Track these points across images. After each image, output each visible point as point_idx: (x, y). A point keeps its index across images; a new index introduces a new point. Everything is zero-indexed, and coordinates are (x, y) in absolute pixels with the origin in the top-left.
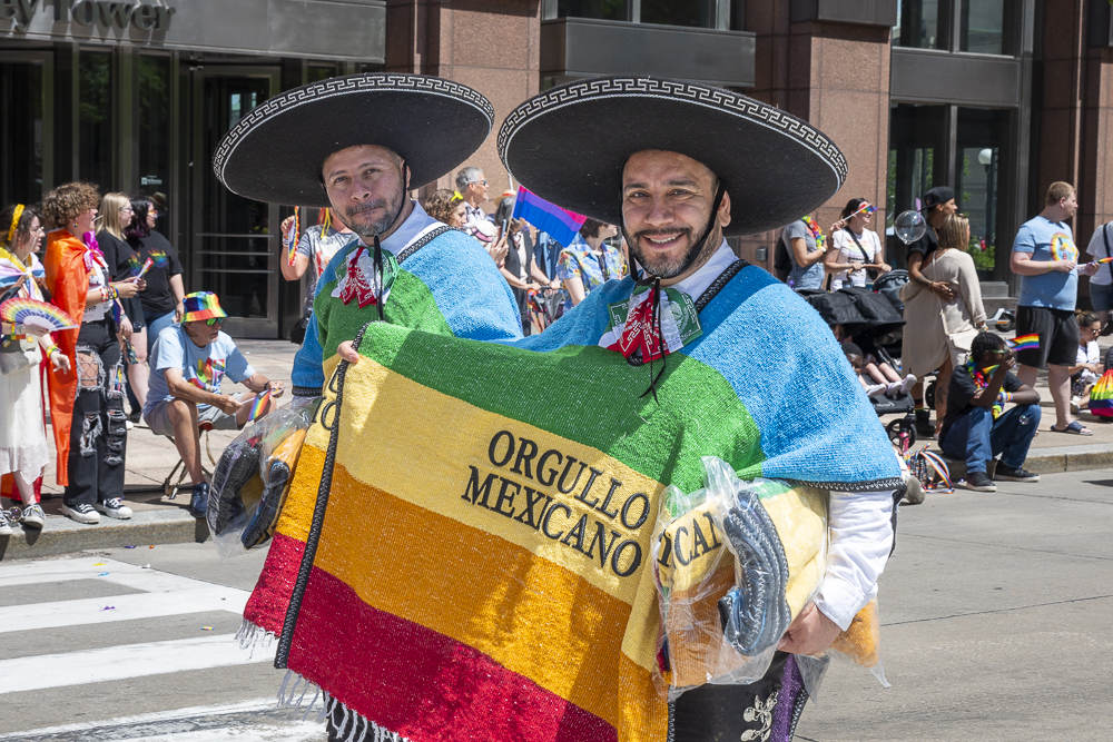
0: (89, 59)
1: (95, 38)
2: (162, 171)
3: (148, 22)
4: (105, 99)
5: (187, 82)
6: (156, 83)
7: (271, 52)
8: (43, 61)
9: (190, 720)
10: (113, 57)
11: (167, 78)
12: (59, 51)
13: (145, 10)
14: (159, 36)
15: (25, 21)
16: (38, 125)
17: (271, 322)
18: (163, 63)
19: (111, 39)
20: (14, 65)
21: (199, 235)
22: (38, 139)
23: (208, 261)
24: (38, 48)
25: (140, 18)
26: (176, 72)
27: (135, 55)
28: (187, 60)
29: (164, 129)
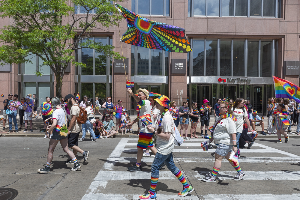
0: (241, 85)
1: (242, 83)
2: (249, 97)
3: (248, 81)
4: (243, 89)
5: (252, 87)
6: (249, 88)
7: (263, 84)
8: (236, 86)
9: (255, 158)
10: (244, 85)
11: (250, 87)
12: (238, 85)
13: (248, 80)
14: (249, 83)
15: (234, 82)
16: (235, 92)
17: (262, 113)
18: (250, 85)
19: (244, 83)
20: (233, 86)
21: (254, 104)
22: (235, 94)
23: (254, 107)
24: (236, 84)
25: (247, 81)
26: (251, 86)
27: (246, 85)
28: (252, 85)
29: (250, 92)
